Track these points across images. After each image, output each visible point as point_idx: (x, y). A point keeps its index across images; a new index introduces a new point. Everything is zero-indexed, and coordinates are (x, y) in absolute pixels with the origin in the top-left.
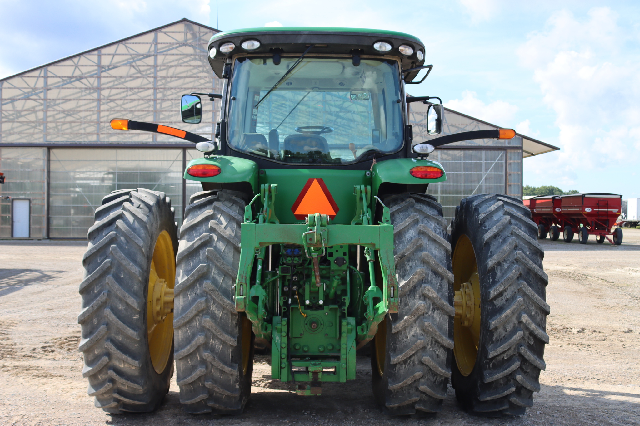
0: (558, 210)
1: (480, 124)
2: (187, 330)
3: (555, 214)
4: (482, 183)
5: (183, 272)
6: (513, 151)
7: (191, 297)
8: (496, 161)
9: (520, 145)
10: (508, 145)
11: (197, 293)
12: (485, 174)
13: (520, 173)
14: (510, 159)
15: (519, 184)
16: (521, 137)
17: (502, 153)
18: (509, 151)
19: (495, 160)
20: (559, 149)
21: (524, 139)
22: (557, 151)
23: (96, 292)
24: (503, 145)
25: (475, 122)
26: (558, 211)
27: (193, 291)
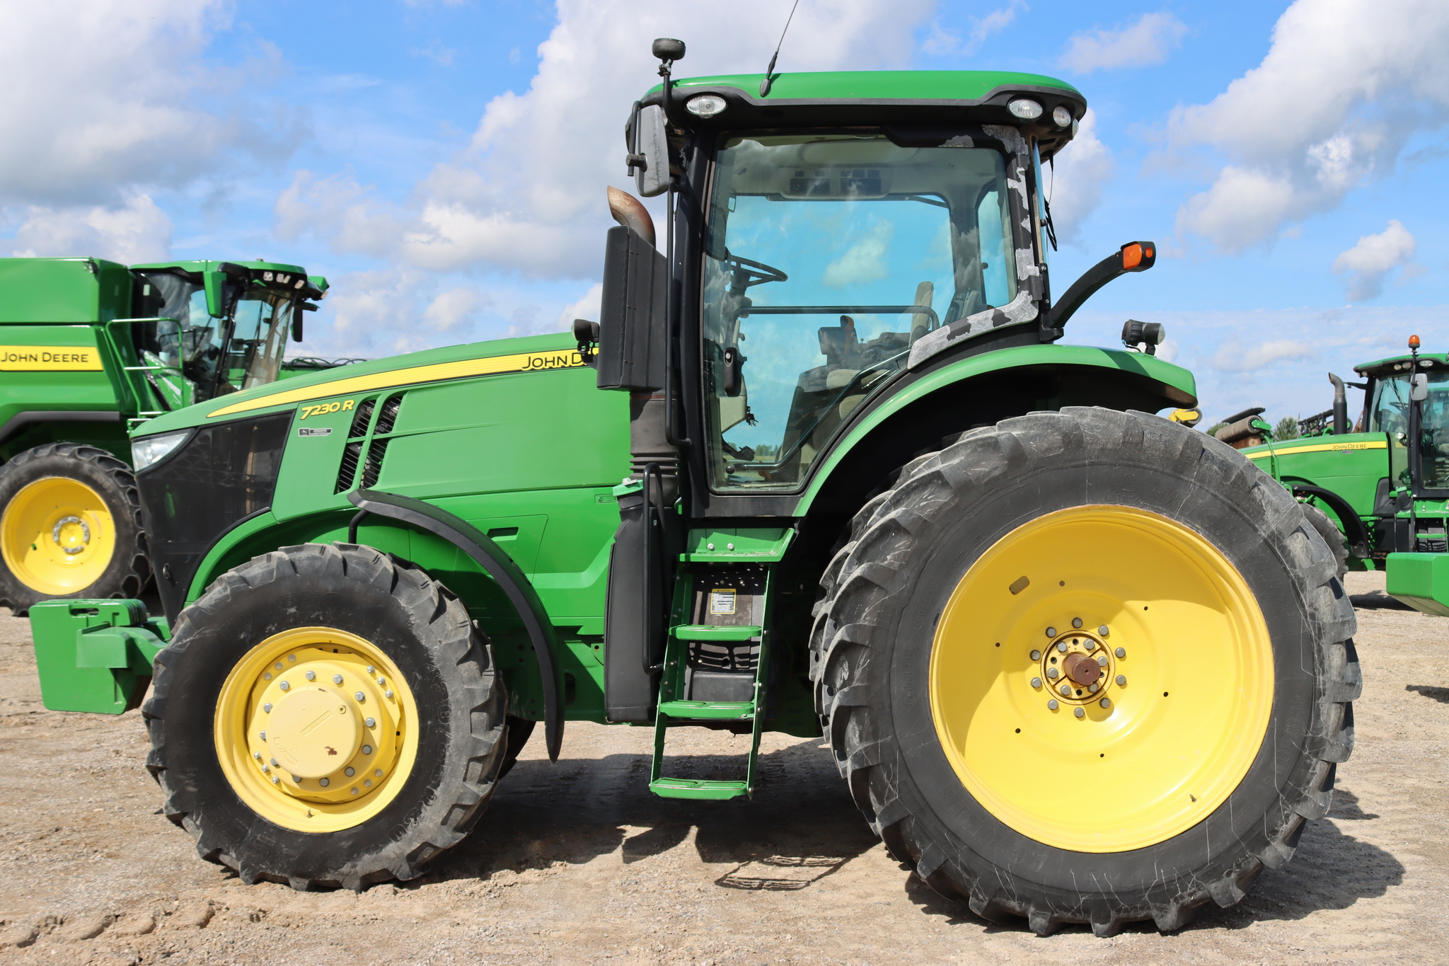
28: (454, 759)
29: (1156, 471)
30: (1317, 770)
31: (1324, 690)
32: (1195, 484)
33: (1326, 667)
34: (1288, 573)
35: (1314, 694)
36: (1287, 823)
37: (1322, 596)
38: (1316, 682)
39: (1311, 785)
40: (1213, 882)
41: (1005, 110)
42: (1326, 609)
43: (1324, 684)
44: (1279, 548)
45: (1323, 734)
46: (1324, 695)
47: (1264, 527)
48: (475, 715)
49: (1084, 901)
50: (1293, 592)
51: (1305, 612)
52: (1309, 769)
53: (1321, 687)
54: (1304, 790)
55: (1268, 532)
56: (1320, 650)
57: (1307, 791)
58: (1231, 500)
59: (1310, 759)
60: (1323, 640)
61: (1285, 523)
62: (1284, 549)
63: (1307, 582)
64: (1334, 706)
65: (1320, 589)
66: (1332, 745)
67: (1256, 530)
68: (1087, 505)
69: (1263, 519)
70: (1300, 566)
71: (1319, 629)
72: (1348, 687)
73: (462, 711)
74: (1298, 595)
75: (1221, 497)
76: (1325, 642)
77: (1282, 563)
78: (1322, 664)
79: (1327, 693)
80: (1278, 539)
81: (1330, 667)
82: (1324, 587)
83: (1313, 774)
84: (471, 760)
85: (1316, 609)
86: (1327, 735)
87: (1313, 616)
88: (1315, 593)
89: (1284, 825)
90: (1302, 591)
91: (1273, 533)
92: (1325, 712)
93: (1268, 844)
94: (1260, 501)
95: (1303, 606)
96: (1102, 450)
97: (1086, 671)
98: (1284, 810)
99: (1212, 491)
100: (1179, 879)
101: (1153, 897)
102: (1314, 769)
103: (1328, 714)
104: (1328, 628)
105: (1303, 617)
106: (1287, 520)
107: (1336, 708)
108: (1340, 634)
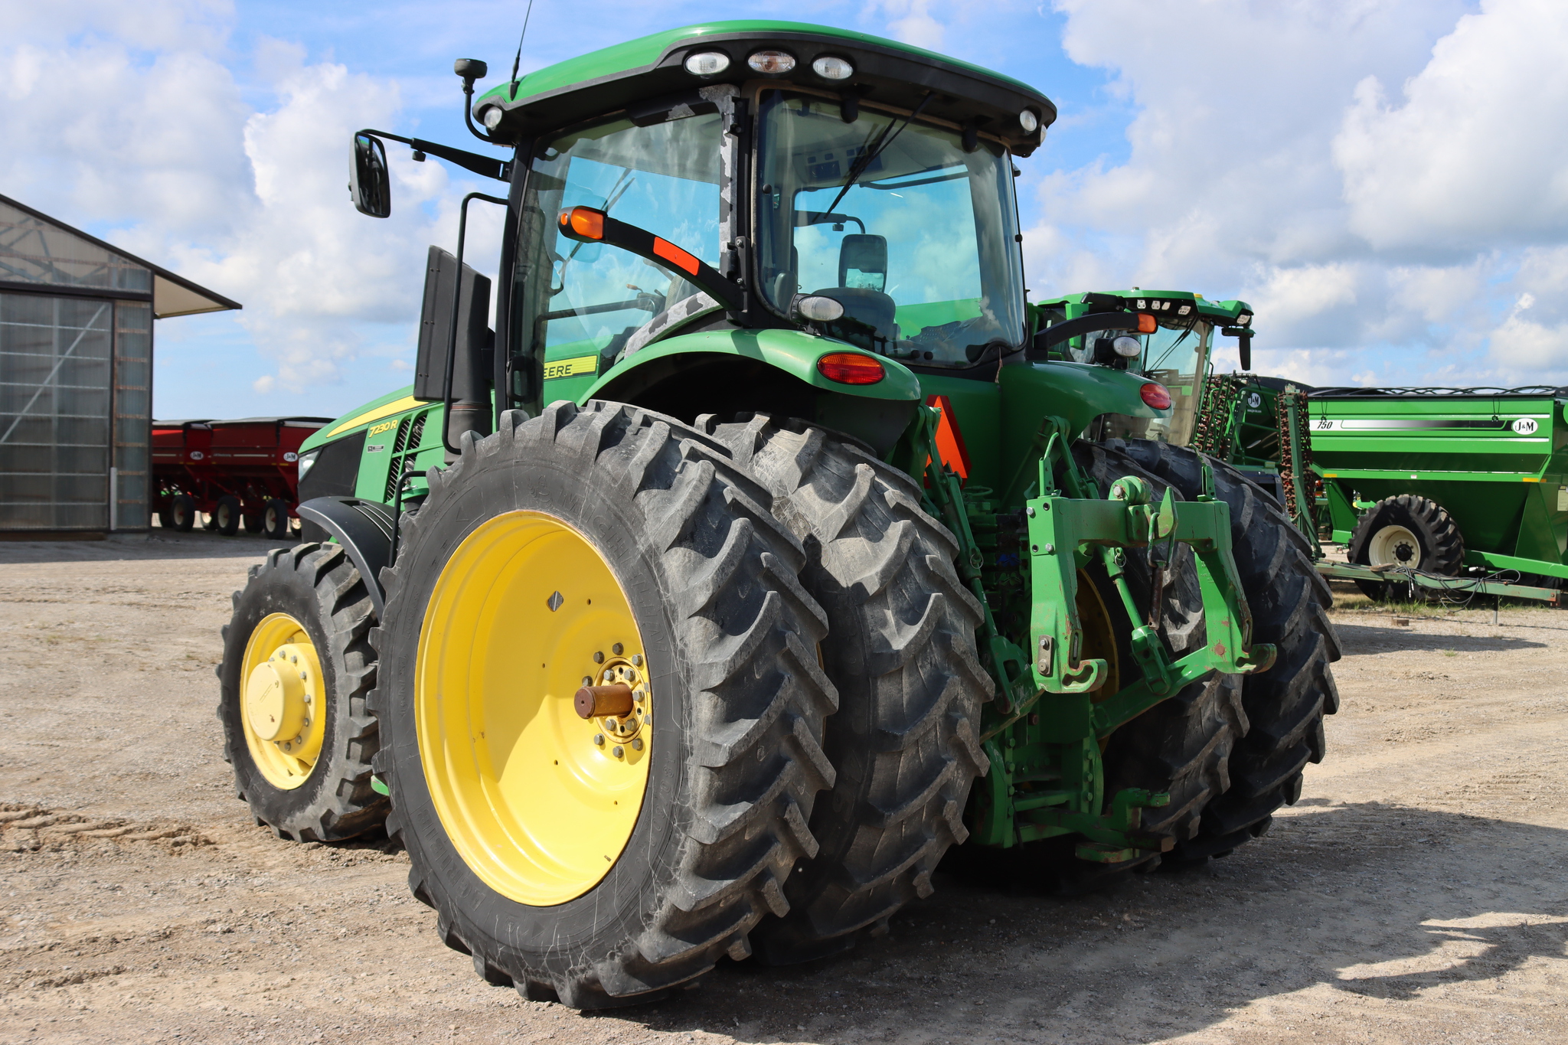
0: (196, 456)
1: (46, 226)
2: (918, 752)
3: (190, 466)
4: (51, 382)
5: (894, 616)
6: (130, 304)
7: (924, 674)
8: (88, 328)
9: (148, 292)
10: (119, 289)
11: (933, 662)
12: (60, 359)
13: (146, 360)
14: (124, 324)
15: (144, 388)
16: (149, 271)
17: (103, 307)
18: (120, 303)
19: (84, 326)
20: (238, 307)
21: (158, 279)
22: (237, 311)
23: (758, 677)
24: (105, 287)
25: (32, 222)
26: (196, 458)
27: (925, 659)
28: (340, 737)
29: (561, 471)
30: (687, 849)
31: (692, 748)
32: (589, 487)
33: (694, 720)
34: (660, 596)
35: (683, 753)
36: (661, 909)
37: (693, 629)
38: (682, 736)
39: (681, 865)
40: (599, 962)
41: (681, 69)
42: (696, 646)
43: (691, 741)
44: (656, 565)
45: (689, 804)
46: (692, 754)
47: (643, 539)
48: (355, 700)
49: (502, 952)
50: (665, 621)
51: (675, 646)
52: (677, 845)
53: (688, 743)
54: (675, 870)
55: (646, 546)
56: (688, 697)
57: (678, 873)
58: (617, 505)
59: (679, 832)
60: (692, 686)
61: (662, 535)
62: (659, 566)
63: (679, 609)
64: (702, 770)
65: (692, 619)
66: (699, 820)
67: (635, 543)
68: (517, 510)
69: (643, 530)
70: (673, 590)
71: (688, 671)
72: (714, 748)
73: (344, 696)
74: (670, 626)
75: (609, 502)
76: (694, 688)
77: (657, 585)
78: (690, 714)
79: (694, 752)
80: (655, 554)
81: (697, 720)
82: (696, 618)
83: (683, 853)
84: (351, 740)
85: (686, 645)
86: (695, 806)
87: (682, 653)
88: (685, 625)
89: (658, 911)
90: (674, 620)
91: (650, 546)
92: (693, 776)
93: (642, 929)
94: (644, 507)
95: (674, 639)
96: (525, 448)
97: (583, 702)
98: (657, 891)
99: (602, 495)
100: (571, 949)
101: (553, 964)
102: (683, 847)
103: (696, 780)
104: (696, 670)
105: (673, 654)
106: (664, 532)
107: (705, 774)
108: (707, 678)
